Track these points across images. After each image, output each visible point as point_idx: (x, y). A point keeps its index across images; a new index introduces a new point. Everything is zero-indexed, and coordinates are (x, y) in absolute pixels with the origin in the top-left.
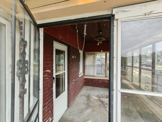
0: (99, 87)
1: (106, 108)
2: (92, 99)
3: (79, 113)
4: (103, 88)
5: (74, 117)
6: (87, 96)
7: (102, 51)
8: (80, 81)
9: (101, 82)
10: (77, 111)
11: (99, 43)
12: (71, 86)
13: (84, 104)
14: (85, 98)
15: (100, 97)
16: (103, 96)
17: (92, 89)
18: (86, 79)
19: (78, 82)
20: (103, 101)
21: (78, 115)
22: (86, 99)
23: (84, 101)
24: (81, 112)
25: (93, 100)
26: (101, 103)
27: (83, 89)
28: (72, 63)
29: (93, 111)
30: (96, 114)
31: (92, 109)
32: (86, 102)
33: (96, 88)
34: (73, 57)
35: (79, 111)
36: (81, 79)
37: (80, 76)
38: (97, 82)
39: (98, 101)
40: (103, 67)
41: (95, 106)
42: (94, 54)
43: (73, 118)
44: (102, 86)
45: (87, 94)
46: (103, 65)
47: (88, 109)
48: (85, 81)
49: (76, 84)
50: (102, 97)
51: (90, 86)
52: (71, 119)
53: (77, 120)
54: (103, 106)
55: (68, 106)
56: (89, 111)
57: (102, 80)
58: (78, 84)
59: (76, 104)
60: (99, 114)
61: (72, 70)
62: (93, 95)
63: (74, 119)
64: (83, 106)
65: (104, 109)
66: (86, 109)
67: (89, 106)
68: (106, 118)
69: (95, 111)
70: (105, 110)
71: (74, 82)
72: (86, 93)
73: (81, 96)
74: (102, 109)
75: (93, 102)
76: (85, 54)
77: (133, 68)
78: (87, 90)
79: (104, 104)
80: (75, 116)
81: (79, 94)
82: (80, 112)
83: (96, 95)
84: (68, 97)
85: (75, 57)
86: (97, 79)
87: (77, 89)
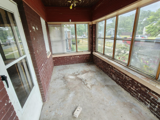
0: (71, 64)
1: (87, 85)
2: (69, 80)
3: (61, 103)
4: (75, 64)
5: (56, 111)
6: (62, 78)
7: (70, 20)
8: (49, 63)
9: (73, 58)
10: (58, 101)
11: (72, 4)
12: (41, 74)
13: (63, 88)
14: (60, 81)
15: (76, 75)
16: (79, 72)
17: (65, 68)
18: (54, 58)
19: (48, 65)
20: (81, 78)
21: (62, 106)
22: (62, 81)
23: (61, 85)
24: (64, 101)
25: (71, 80)
26: (80, 81)
27: (53, 70)
28: (34, 39)
29: (76, 93)
30: (80, 97)
31: (74, 92)
32: (64, 86)
33: (68, 66)
34: (34, 28)
35: (60, 100)
36: (50, 60)
37: (48, 57)
38: (68, 59)
39: (77, 80)
40: (68, 42)
41: (75, 87)
42: (60, 26)
43: (56, 113)
44: (74, 62)
45: (61, 75)
46: (68, 39)
47: (69, 93)
48: (54, 61)
49: (47, 68)
50: (79, 74)
51: (61, 65)
52: (54, 116)
53: (62, 114)
54: (83, 84)
55: (44, 100)
56: (71, 95)
57: (74, 56)
58: (48, 68)
59: (53, 93)
60: (83, 94)
61: (37, 51)
62: (69, 75)
63: (58, 113)
64: (63, 92)
65: (86, 86)
66: (67, 94)
67: (69, 90)
68: (92, 97)
69: (78, 92)
70: (87, 88)
71: (44, 67)
72: (59, 75)
73: (55, 80)
74: (84, 88)
75: (72, 83)
76: (48, 25)
77: (106, 39)
78: (59, 70)
79: (83, 81)
80: (58, 110)
81: (52, 78)
82: (62, 101)
83: (71, 73)
84: (40, 90)
85: (37, 29)
86: (68, 56)
87: (48, 74)
